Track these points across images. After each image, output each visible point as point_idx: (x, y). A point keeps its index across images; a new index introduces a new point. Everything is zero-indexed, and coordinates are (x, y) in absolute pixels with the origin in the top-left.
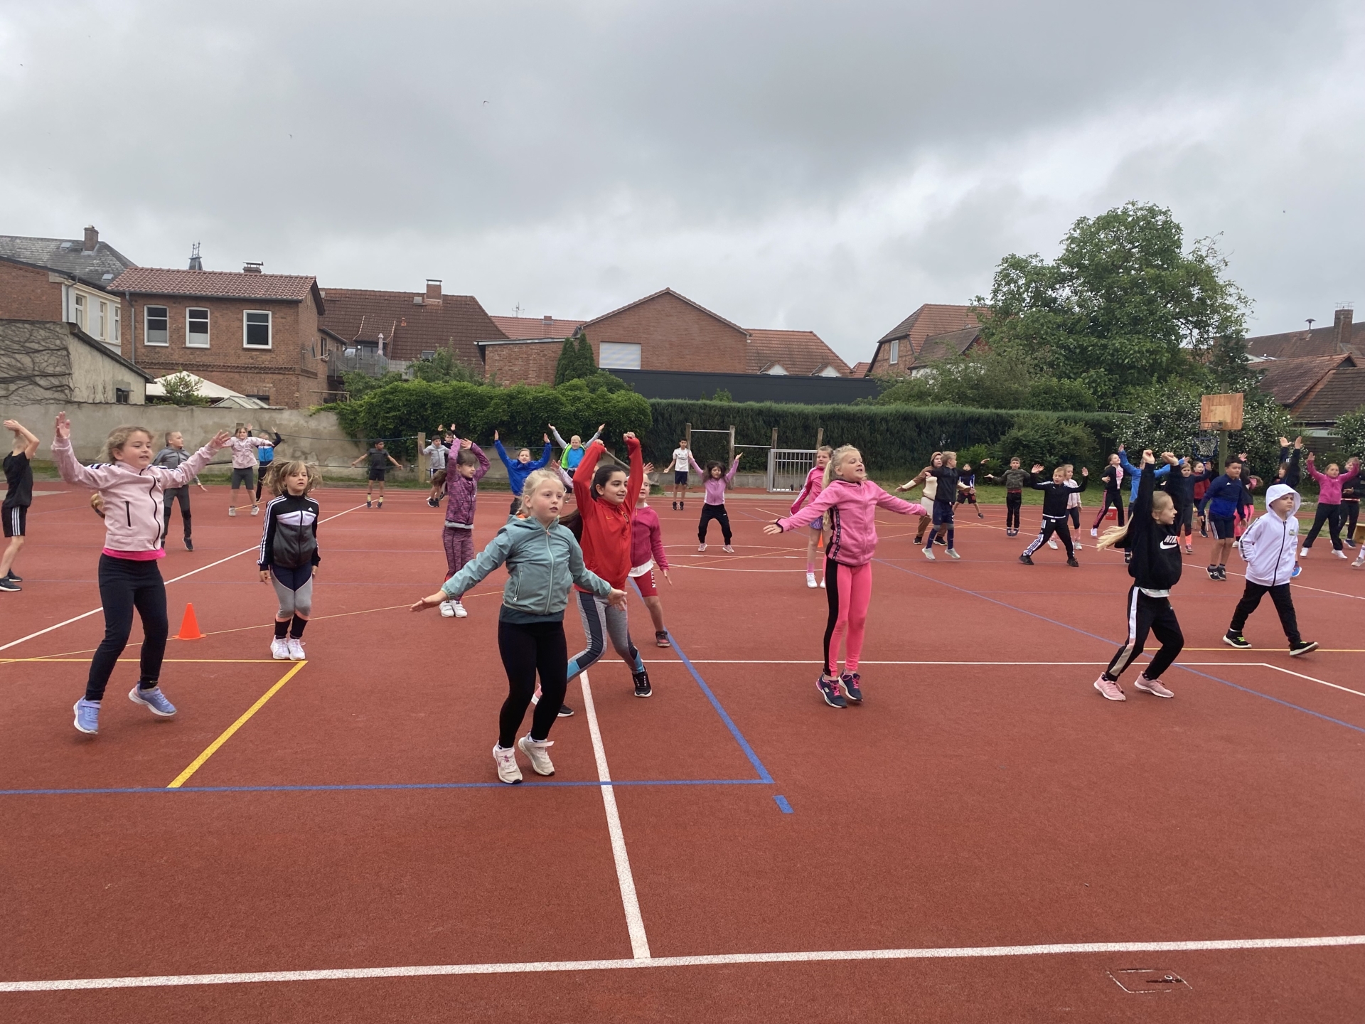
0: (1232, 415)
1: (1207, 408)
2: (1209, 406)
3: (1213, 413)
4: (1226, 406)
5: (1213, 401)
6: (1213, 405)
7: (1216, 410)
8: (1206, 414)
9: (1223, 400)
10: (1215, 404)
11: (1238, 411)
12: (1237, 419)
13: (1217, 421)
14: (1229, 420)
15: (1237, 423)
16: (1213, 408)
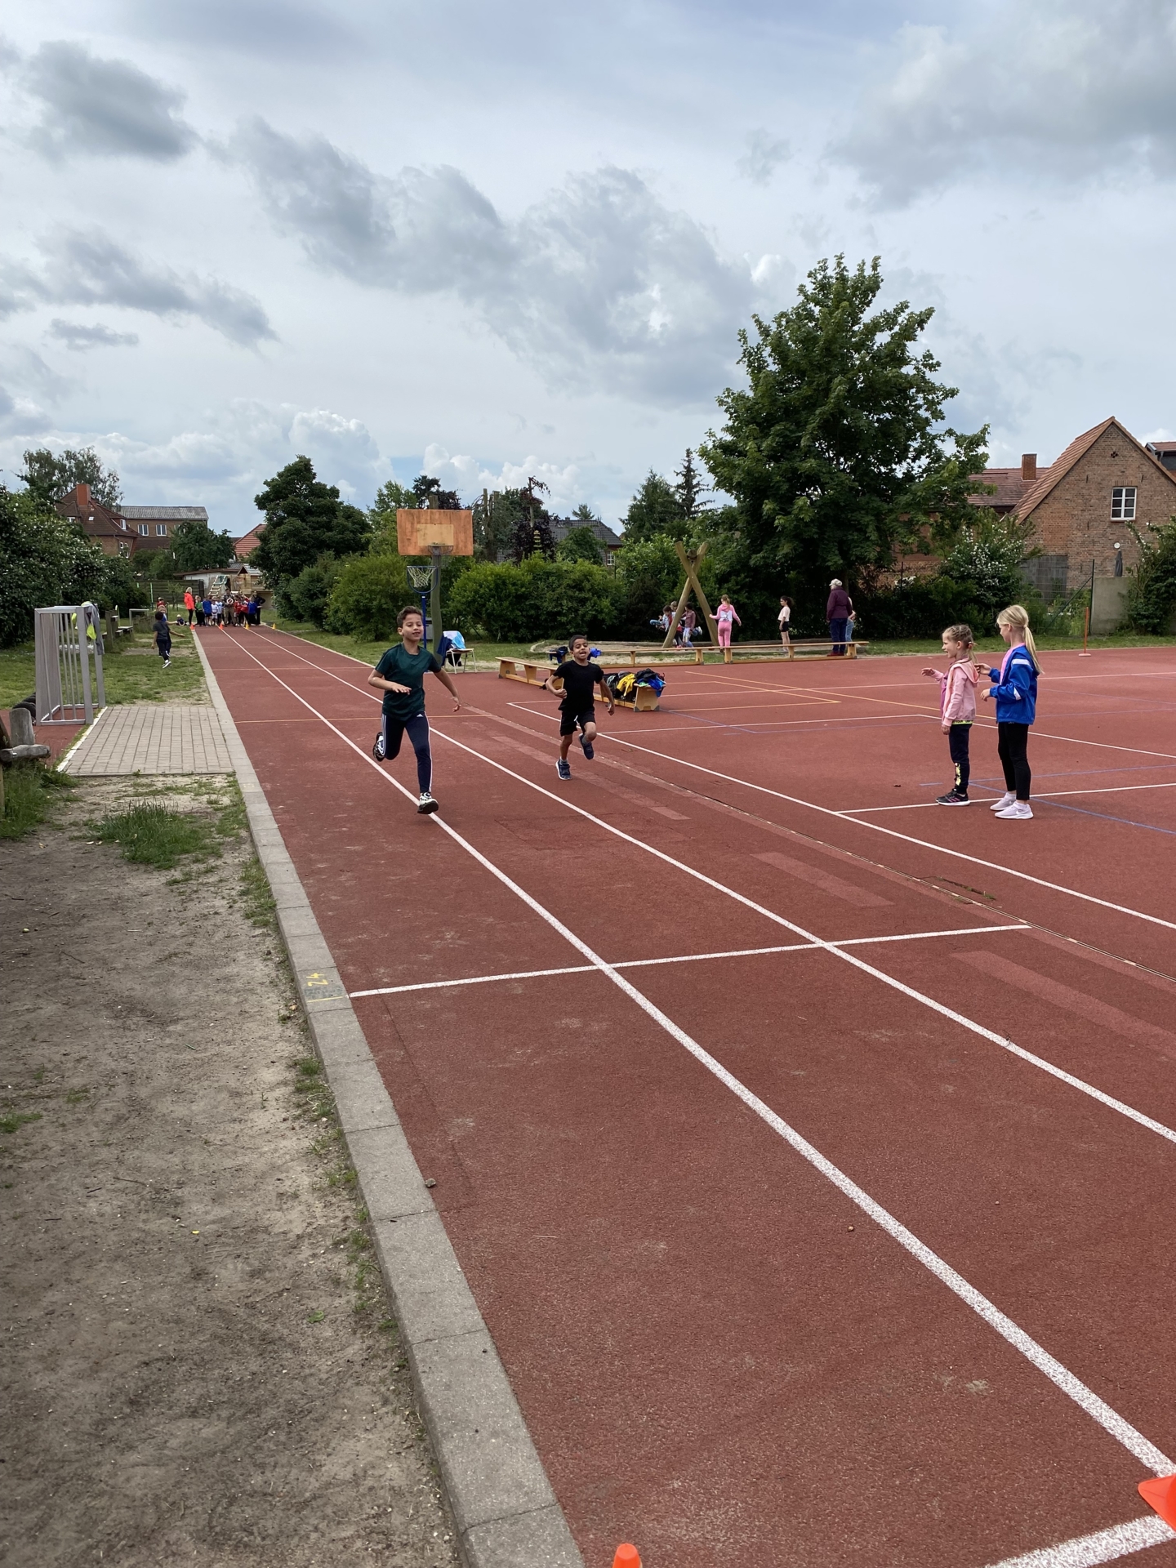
0: (456, 539)
1: (408, 526)
2: (412, 524)
3: (422, 533)
4: (444, 526)
5: (419, 517)
6: (419, 522)
7: (426, 528)
8: (409, 534)
9: (437, 516)
10: (423, 521)
11: (465, 533)
12: (466, 542)
13: (430, 542)
14: (450, 541)
15: (466, 547)
16: (418, 526)
